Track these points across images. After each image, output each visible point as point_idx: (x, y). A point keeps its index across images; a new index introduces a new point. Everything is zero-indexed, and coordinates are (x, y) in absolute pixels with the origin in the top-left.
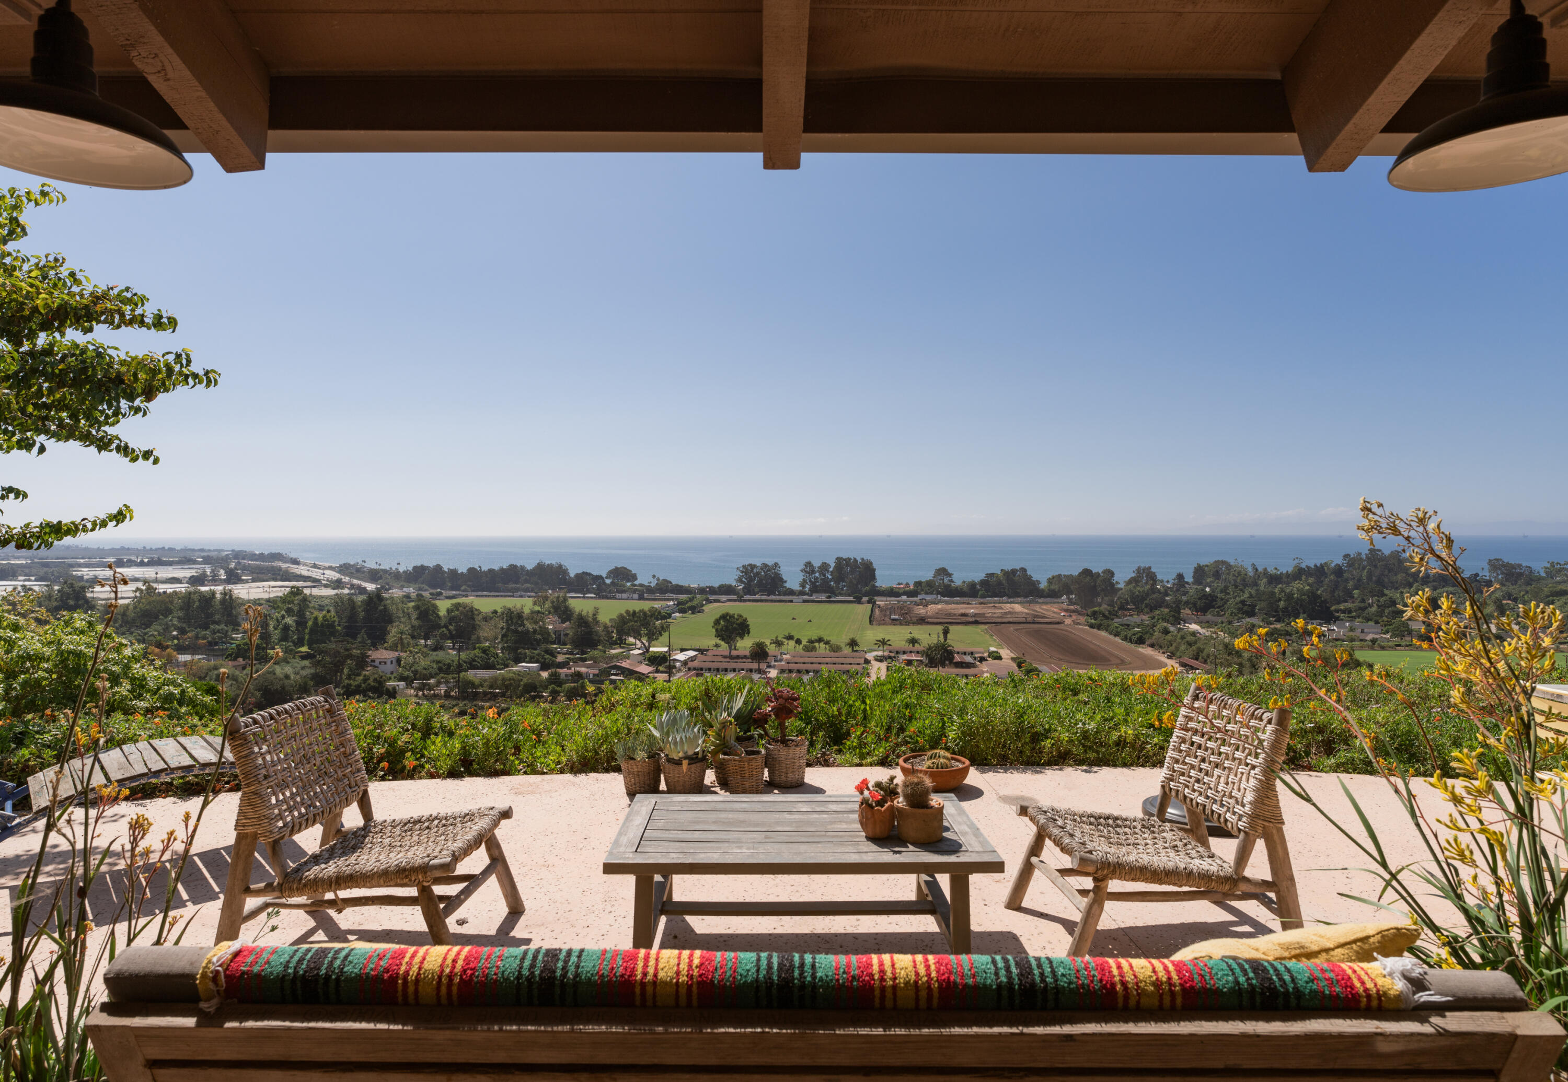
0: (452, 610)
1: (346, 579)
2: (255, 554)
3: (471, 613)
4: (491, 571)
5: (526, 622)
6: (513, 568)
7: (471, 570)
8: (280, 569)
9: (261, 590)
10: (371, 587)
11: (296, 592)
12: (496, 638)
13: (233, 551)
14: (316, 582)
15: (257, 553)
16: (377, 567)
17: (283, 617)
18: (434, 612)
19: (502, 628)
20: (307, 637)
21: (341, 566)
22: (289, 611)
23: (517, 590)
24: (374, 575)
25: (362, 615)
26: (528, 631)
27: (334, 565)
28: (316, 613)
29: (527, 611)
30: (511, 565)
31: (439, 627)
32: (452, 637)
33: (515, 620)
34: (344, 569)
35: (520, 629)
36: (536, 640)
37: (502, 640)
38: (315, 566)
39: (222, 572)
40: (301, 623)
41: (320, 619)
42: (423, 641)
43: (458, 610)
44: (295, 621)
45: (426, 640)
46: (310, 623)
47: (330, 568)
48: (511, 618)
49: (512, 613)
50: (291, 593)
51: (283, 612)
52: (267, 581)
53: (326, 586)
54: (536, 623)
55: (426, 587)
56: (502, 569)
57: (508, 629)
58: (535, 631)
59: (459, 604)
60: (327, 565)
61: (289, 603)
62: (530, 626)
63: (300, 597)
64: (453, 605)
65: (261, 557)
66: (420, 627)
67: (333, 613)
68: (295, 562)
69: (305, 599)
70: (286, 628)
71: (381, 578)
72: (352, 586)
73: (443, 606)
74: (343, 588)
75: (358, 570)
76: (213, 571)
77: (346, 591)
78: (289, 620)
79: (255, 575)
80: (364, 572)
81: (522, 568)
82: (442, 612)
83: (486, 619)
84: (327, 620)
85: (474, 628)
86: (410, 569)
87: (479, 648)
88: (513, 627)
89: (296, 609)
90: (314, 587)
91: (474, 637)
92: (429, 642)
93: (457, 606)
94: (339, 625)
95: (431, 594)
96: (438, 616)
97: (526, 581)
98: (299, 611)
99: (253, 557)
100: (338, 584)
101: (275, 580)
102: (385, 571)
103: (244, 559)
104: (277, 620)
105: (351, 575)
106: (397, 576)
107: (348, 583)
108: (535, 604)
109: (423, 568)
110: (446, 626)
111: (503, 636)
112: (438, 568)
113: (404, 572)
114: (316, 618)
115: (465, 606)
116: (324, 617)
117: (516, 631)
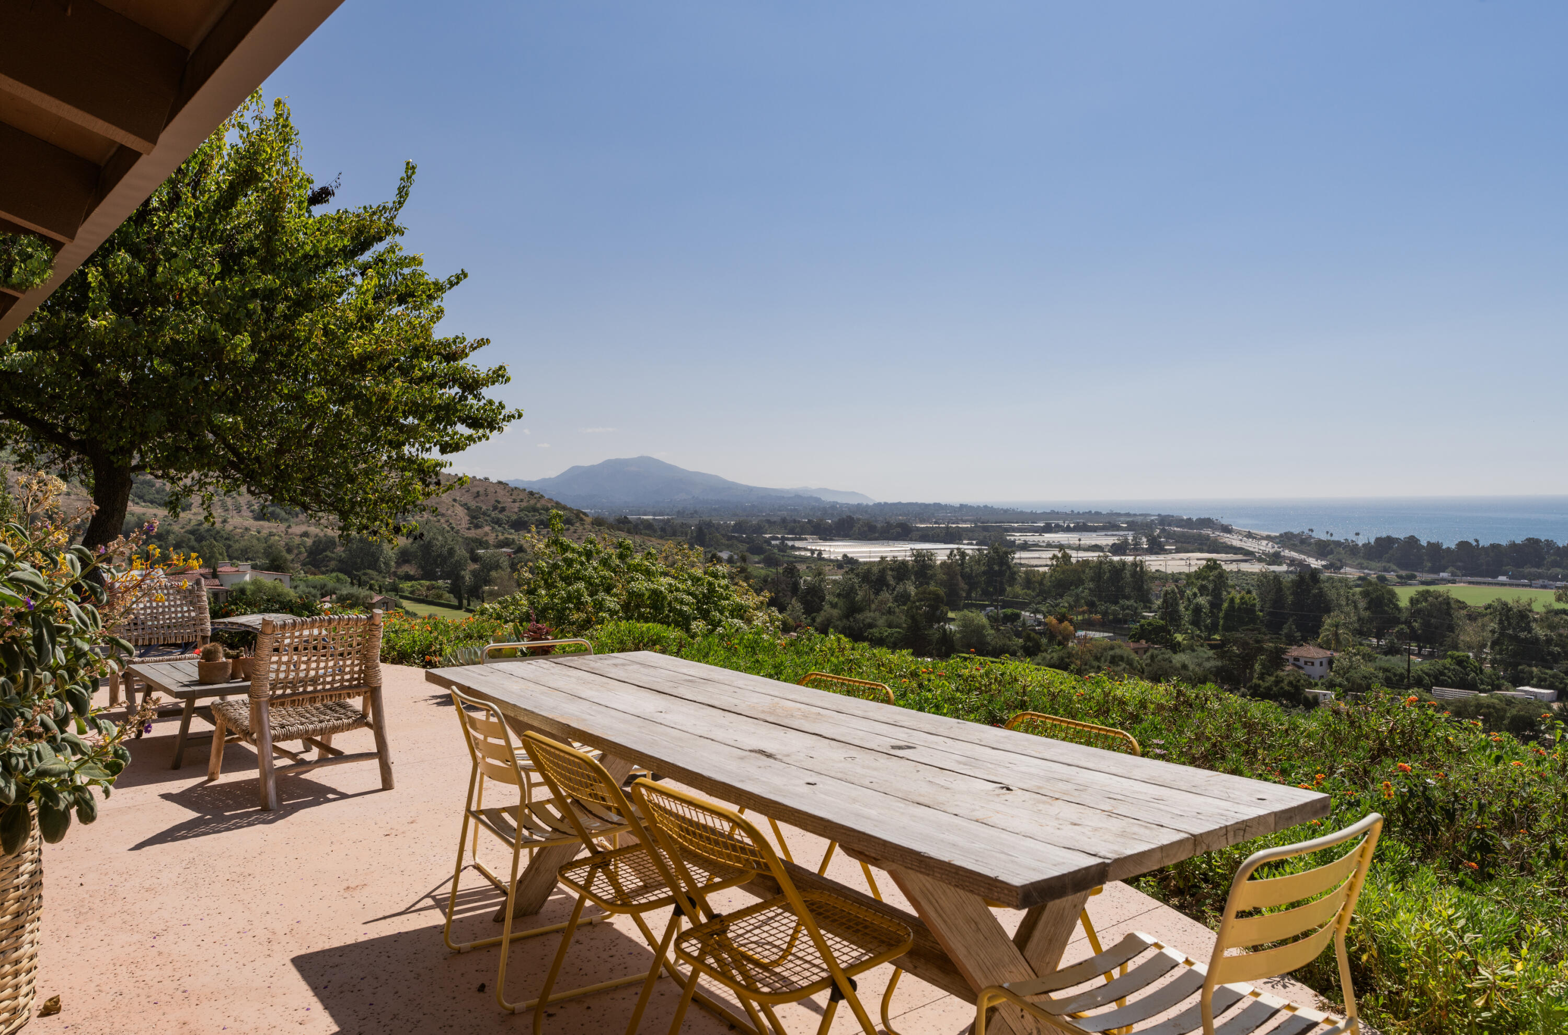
0: (1418, 601)
1: (1286, 553)
2: (1183, 520)
3: (1446, 607)
4: (1495, 547)
5: (1534, 625)
6: (1533, 543)
7: (1463, 545)
8: (1208, 537)
9: (1183, 562)
10: (1315, 563)
11: (1212, 566)
12: (1485, 646)
13: (1159, 515)
14: (1249, 555)
15: (1185, 518)
16: (1329, 538)
17: (1195, 595)
18: (1391, 602)
19: (1493, 632)
20: (1221, 622)
21: (1281, 535)
22: (1203, 589)
23: (1540, 576)
24: (1322, 548)
25: (1290, 599)
26: (1537, 639)
27: (1273, 534)
28: (1233, 593)
29: (1538, 608)
30: (1529, 540)
31: (1397, 621)
32: (1414, 636)
33: (1514, 621)
34: (1287, 540)
35: (1523, 635)
36: (1551, 653)
37: (1492, 648)
38: (1250, 535)
39: (1144, 539)
40: (1215, 605)
41: (1237, 601)
42: (1375, 640)
43: (1426, 600)
44: (1209, 602)
45: (1379, 639)
46: (1225, 605)
47: (1268, 538)
48: (1508, 618)
49: (1510, 609)
50: (1207, 566)
51: (1195, 590)
52: (1192, 552)
53: (1260, 560)
54: (1552, 627)
55: (1395, 567)
56: (1513, 545)
57: (1502, 634)
58: (1549, 641)
59: (1428, 592)
60: (1265, 533)
61: (1203, 580)
62: (1540, 632)
63: (1216, 572)
64: (1419, 593)
65: (1189, 523)
66: (1370, 620)
67: (1254, 594)
68: (1227, 529)
69: (1222, 576)
70: (1198, 609)
71: (1331, 552)
72: (1292, 562)
73: (1405, 595)
74: (1280, 564)
75: (1303, 542)
76: (1135, 539)
77: (1284, 568)
78: (1202, 600)
79: (1179, 545)
80: (1310, 544)
81: (1549, 544)
82: (1404, 603)
83: (1473, 616)
84: (1245, 603)
85: (1451, 628)
86: (1372, 541)
87: (1452, 657)
88: (1511, 632)
89: (1211, 586)
90: (1246, 561)
91: (1448, 641)
92: (1383, 642)
93: (1425, 595)
94: (1261, 611)
95: (1397, 576)
96: (1397, 608)
97: (1555, 564)
98: (1214, 590)
99: (1180, 522)
100: (1275, 558)
101: (1201, 551)
102: (1338, 544)
103: (1170, 525)
104: (1189, 599)
105: (1293, 548)
106: (1352, 549)
107: (1288, 558)
108: (1559, 599)
109: (1389, 540)
110: (1408, 623)
111: (1494, 644)
112: (1412, 541)
113: (1364, 545)
114: (1232, 600)
115: (1437, 596)
116: (1242, 598)
117: (1515, 638)
